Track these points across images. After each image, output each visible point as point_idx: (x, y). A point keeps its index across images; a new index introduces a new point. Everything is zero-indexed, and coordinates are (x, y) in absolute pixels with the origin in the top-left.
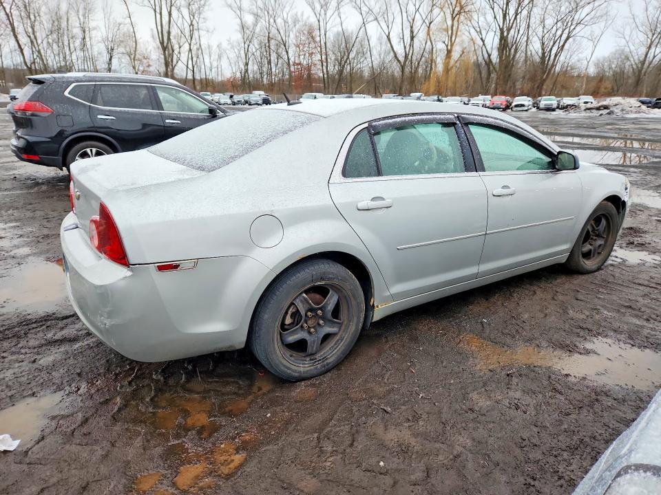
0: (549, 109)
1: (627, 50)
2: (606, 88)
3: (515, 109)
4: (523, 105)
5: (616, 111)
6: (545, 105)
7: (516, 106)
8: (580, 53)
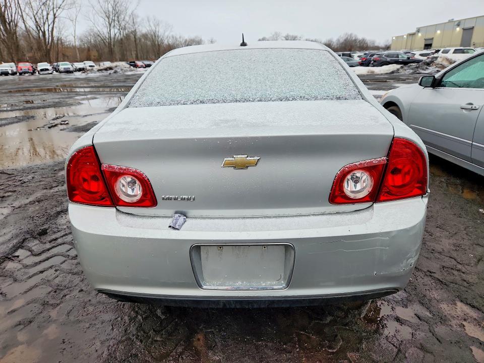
0: (68, 72)
1: (95, 30)
2: (94, 56)
3: (41, 73)
4: (47, 70)
5: (118, 70)
6: (64, 69)
7: (42, 70)
8: (66, 30)
